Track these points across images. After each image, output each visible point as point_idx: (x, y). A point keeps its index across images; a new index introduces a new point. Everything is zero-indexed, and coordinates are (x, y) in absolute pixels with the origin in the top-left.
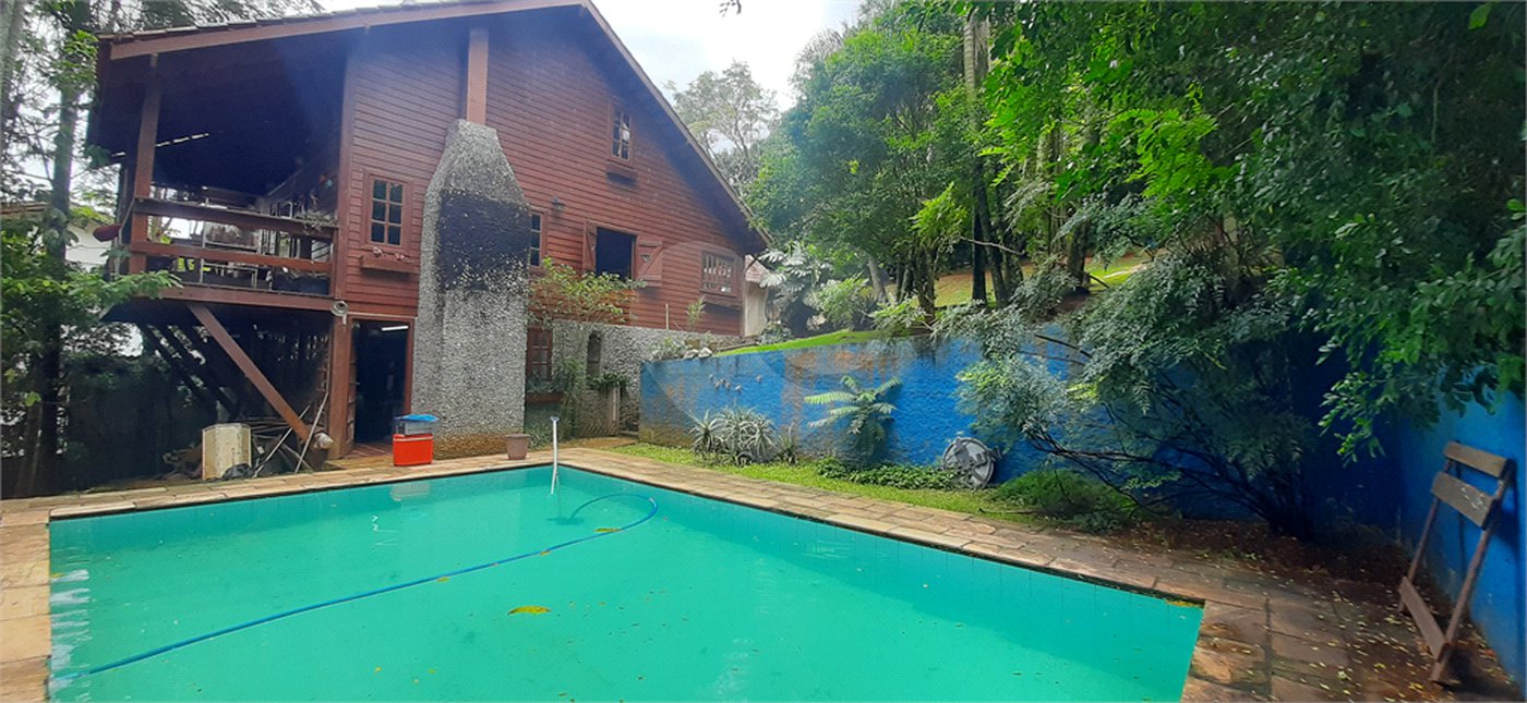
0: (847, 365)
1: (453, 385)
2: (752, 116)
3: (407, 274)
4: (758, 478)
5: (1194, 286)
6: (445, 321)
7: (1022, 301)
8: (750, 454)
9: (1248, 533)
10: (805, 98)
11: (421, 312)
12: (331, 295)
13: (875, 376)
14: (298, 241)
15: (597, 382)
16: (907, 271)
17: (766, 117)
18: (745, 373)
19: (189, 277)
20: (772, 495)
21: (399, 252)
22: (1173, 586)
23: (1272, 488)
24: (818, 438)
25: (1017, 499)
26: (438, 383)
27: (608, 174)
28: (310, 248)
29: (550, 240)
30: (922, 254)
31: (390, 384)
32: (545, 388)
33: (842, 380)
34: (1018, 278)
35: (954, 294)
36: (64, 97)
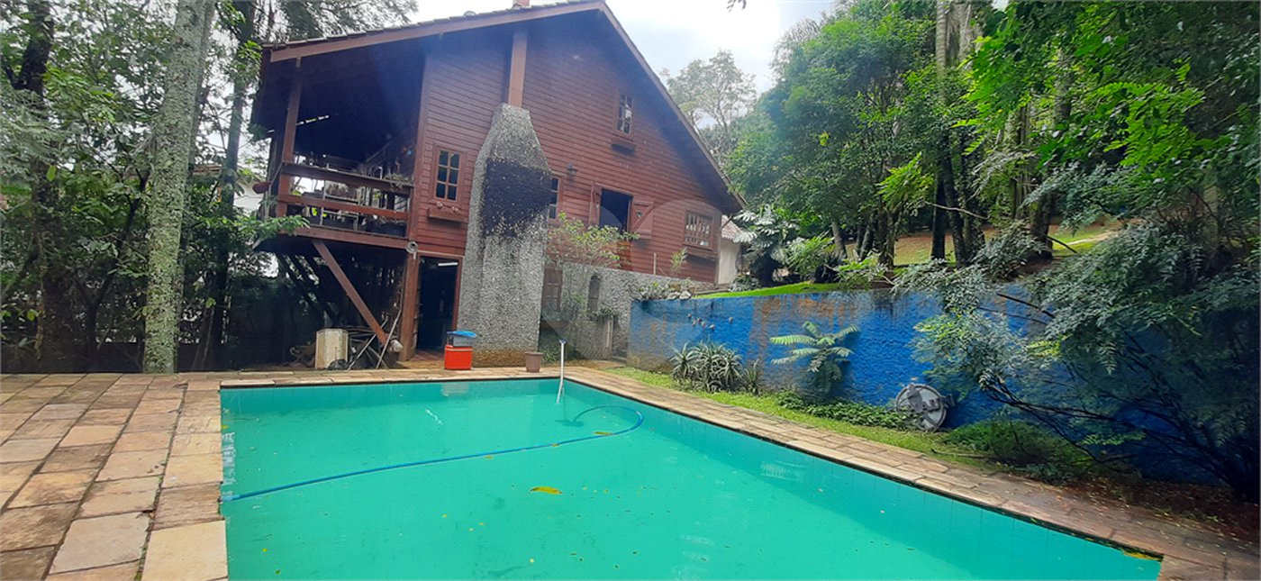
0: (808, 312)
1: (488, 310)
2: (733, 96)
3: (459, 222)
4: (726, 403)
5: (1171, 253)
6: (485, 260)
7: (985, 261)
8: (720, 383)
9: (1212, 498)
10: (783, 80)
11: (467, 252)
12: (406, 238)
13: (835, 323)
14: (386, 196)
15: (596, 315)
16: (867, 232)
17: (745, 97)
18: (718, 314)
19: (313, 220)
20: (739, 418)
21: (454, 206)
22: (1132, 539)
24: (780, 374)
25: (970, 443)
26: (478, 308)
27: (613, 145)
28: (394, 201)
29: (565, 198)
30: (885, 215)
31: (442, 307)
32: (556, 316)
33: (804, 325)
34: (980, 242)
35: (913, 255)
36: (236, 91)
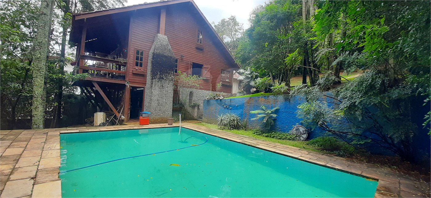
0: (263, 103)
1: (154, 104)
2: (236, 31)
3: (144, 75)
4: (236, 134)
5: (379, 80)
6: (153, 87)
7: (319, 84)
8: (234, 127)
9: (393, 160)
10: (253, 25)
11: (147, 85)
12: (125, 80)
13: (271, 106)
14: (118, 66)
15: (192, 105)
17: (240, 31)
18: (232, 104)
19: (92, 75)
20: (240, 139)
21: (142, 69)
22: (368, 174)
23: (402, 146)
24: (254, 123)
25: (316, 144)
26: (151, 104)
27: (196, 48)
28: (121, 68)
29: (180, 66)
30: (287, 70)
31: (138, 104)
32: (178, 106)
33: (261, 107)
34: (318, 78)
35: (296, 83)
36: (64, 30)
